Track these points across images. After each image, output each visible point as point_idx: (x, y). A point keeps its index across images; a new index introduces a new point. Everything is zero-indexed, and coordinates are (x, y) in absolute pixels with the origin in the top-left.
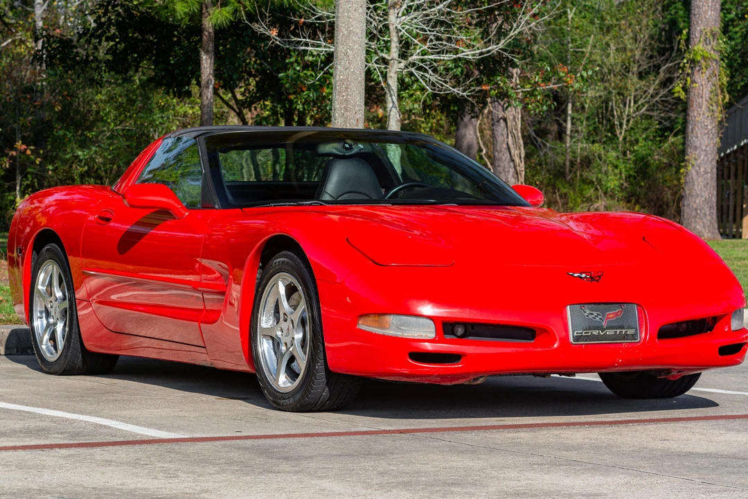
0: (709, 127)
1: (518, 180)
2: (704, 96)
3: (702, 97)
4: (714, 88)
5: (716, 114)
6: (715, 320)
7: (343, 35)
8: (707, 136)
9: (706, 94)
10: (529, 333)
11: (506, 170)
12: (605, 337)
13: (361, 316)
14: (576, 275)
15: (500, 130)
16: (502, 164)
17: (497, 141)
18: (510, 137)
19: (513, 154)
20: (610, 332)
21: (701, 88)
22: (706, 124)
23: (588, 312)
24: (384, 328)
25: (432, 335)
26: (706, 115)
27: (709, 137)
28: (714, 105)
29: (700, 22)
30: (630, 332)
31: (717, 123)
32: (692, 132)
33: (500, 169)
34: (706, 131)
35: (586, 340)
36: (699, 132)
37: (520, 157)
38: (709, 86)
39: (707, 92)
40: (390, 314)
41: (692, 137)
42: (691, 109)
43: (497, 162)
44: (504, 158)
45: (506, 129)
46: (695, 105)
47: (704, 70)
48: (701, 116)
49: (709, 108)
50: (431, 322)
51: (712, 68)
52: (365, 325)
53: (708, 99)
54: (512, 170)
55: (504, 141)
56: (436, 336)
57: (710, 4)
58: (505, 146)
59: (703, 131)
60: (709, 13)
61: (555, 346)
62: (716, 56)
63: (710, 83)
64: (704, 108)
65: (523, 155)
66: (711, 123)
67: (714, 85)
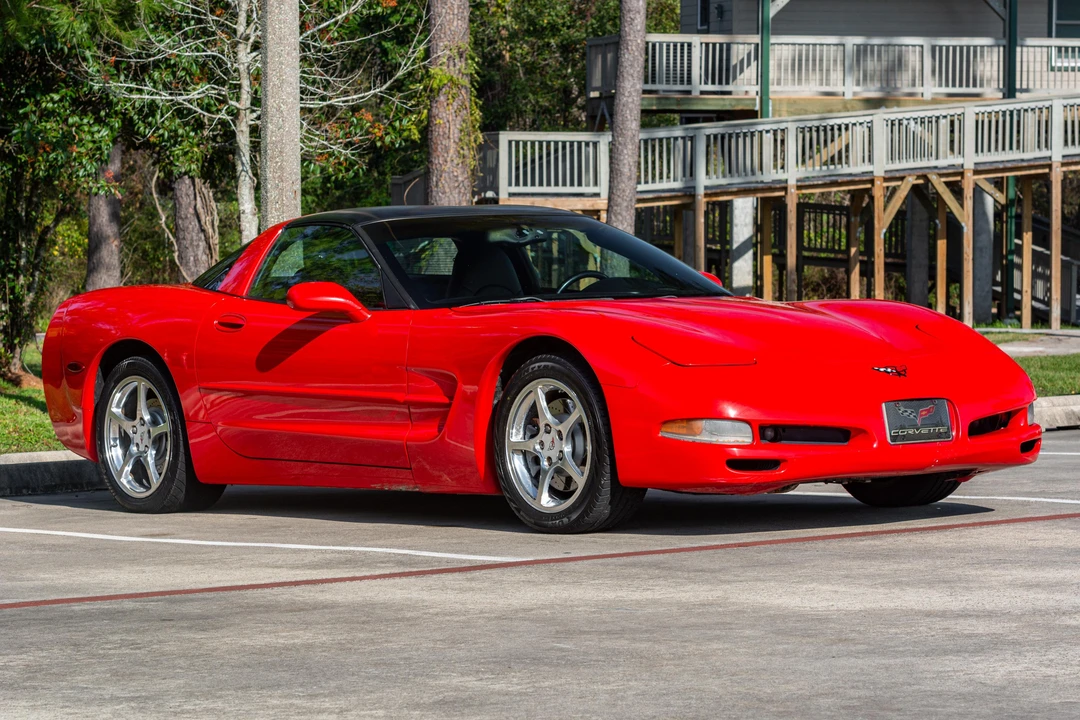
0: (460, 179)
1: (212, 257)
2: (451, 136)
3: (449, 137)
4: (464, 125)
5: (468, 161)
6: (1009, 415)
7: (274, 85)
8: (457, 190)
9: (455, 133)
10: (844, 434)
11: (195, 243)
12: (921, 436)
13: (665, 422)
14: (882, 370)
15: (184, 189)
16: (188, 237)
17: (181, 205)
18: (198, 199)
19: (203, 222)
20: (924, 431)
21: (448, 125)
22: (455, 174)
23: (902, 409)
24: (694, 435)
25: (747, 439)
26: (456, 162)
27: (460, 192)
28: (465, 148)
29: (442, 36)
30: (942, 430)
31: (470, 173)
32: (437, 186)
33: (186, 243)
34: (456, 185)
35: (903, 440)
36: (446, 185)
37: (213, 225)
38: (457, 122)
39: (456, 131)
40: (702, 419)
41: (438, 193)
42: (434, 155)
43: (182, 233)
44: (191, 226)
45: (192, 188)
46: (440, 150)
47: (451, 101)
48: (449, 164)
49: (459, 152)
50: (748, 426)
51: (461, 98)
52: (672, 433)
53: (457, 140)
54: (202, 244)
55: (190, 203)
56: (753, 440)
57: (456, 12)
58: (191, 210)
59: (452, 185)
60: (455, 23)
61: (875, 446)
62: (466, 82)
63: (459, 118)
64: (452, 151)
65: (216, 223)
66: (463, 173)
67: (464, 121)
